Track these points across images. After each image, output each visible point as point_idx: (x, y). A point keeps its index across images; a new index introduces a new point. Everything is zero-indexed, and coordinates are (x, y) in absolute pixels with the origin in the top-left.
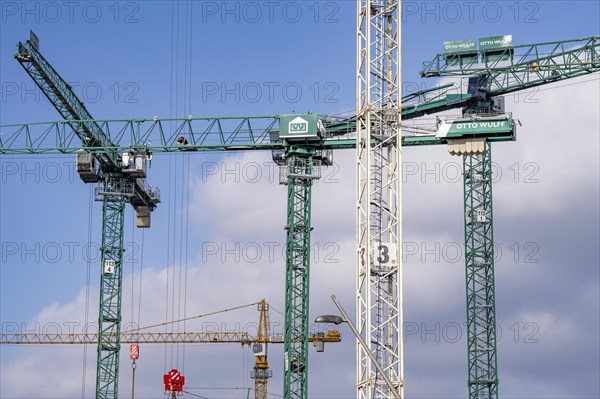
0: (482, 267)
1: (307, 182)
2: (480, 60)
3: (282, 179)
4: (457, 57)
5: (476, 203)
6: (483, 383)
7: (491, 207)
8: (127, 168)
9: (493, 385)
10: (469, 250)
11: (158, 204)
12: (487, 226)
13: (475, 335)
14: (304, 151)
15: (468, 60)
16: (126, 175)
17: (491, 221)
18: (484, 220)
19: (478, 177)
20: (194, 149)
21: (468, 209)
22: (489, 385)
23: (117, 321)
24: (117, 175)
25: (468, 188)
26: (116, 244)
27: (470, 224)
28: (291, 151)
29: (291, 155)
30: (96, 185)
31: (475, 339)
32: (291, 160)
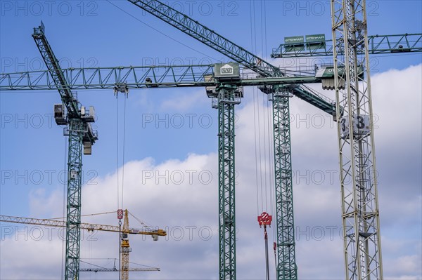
0: (284, 179)
1: (231, 106)
2: (305, 48)
3: (214, 104)
4: (292, 46)
5: (281, 142)
6: (286, 245)
7: (290, 145)
8: (84, 115)
9: (291, 247)
10: (277, 169)
11: (96, 141)
12: (287, 156)
13: (282, 217)
14: (230, 86)
15: (299, 48)
16: (83, 119)
17: (290, 152)
18: (286, 152)
19: (281, 127)
20: (155, 86)
21: (277, 145)
22: (289, 246)
23: (78, 207)
24: (77, 120)
25: (276, 133)
26: (77, 161)
27: (278, 154)
28: (222, 86)
29: (221, 88)
30: (65, 126)
31: (282, 220)
32: (222, 92)
